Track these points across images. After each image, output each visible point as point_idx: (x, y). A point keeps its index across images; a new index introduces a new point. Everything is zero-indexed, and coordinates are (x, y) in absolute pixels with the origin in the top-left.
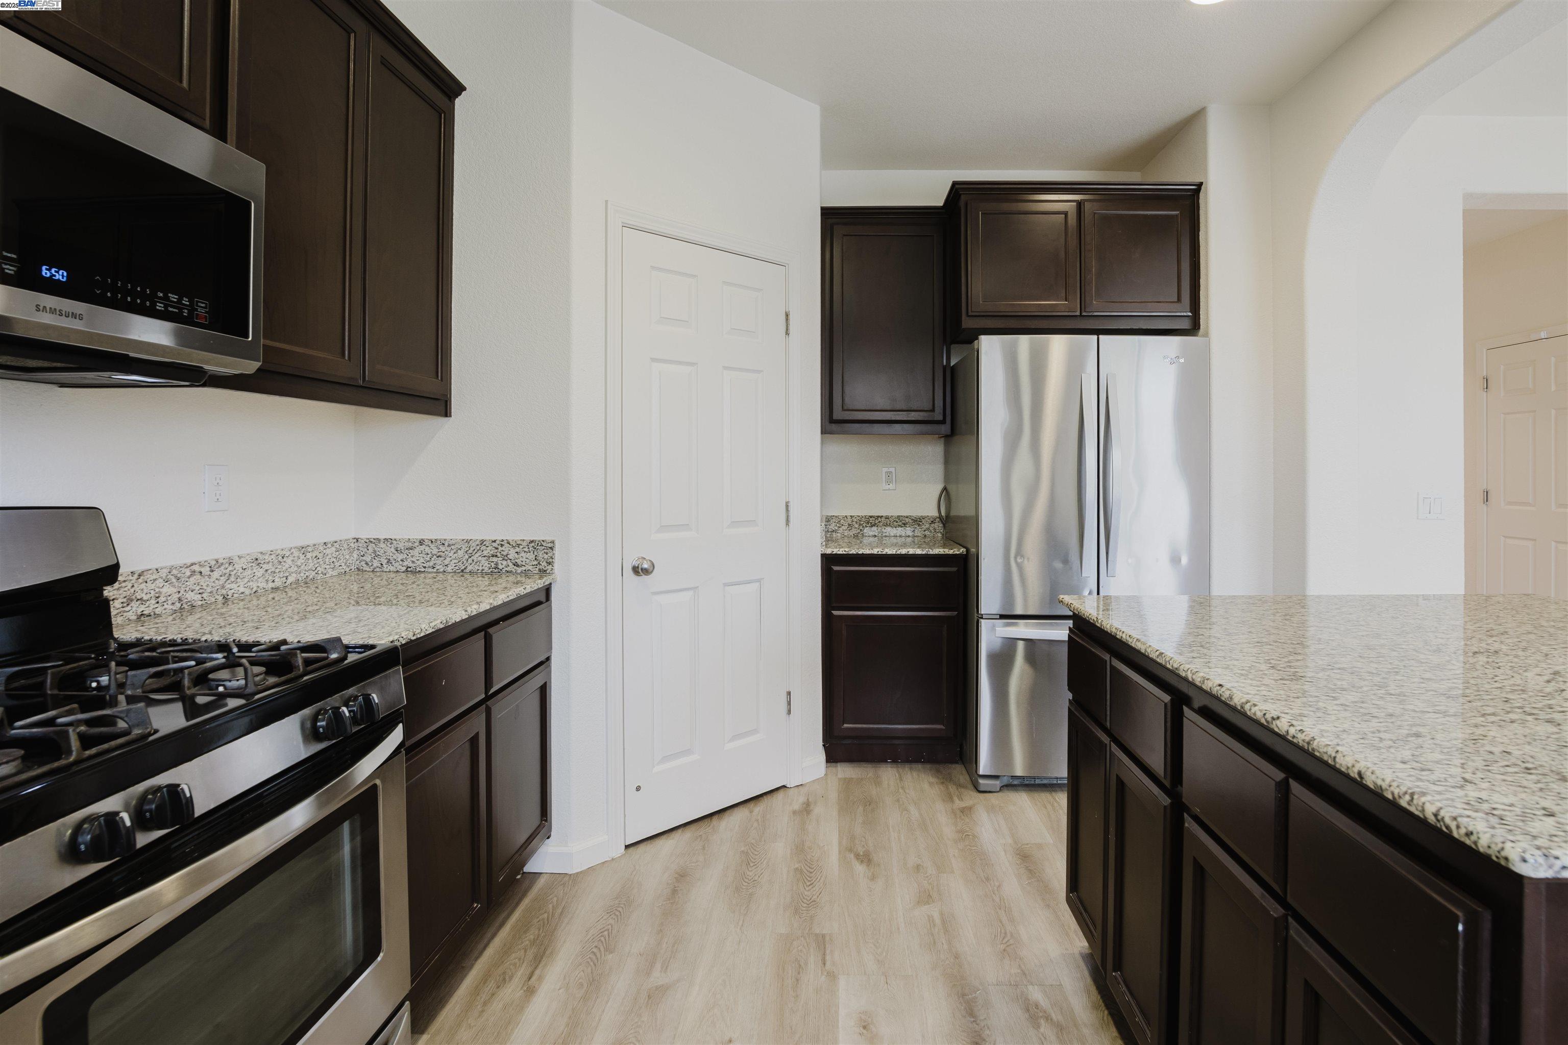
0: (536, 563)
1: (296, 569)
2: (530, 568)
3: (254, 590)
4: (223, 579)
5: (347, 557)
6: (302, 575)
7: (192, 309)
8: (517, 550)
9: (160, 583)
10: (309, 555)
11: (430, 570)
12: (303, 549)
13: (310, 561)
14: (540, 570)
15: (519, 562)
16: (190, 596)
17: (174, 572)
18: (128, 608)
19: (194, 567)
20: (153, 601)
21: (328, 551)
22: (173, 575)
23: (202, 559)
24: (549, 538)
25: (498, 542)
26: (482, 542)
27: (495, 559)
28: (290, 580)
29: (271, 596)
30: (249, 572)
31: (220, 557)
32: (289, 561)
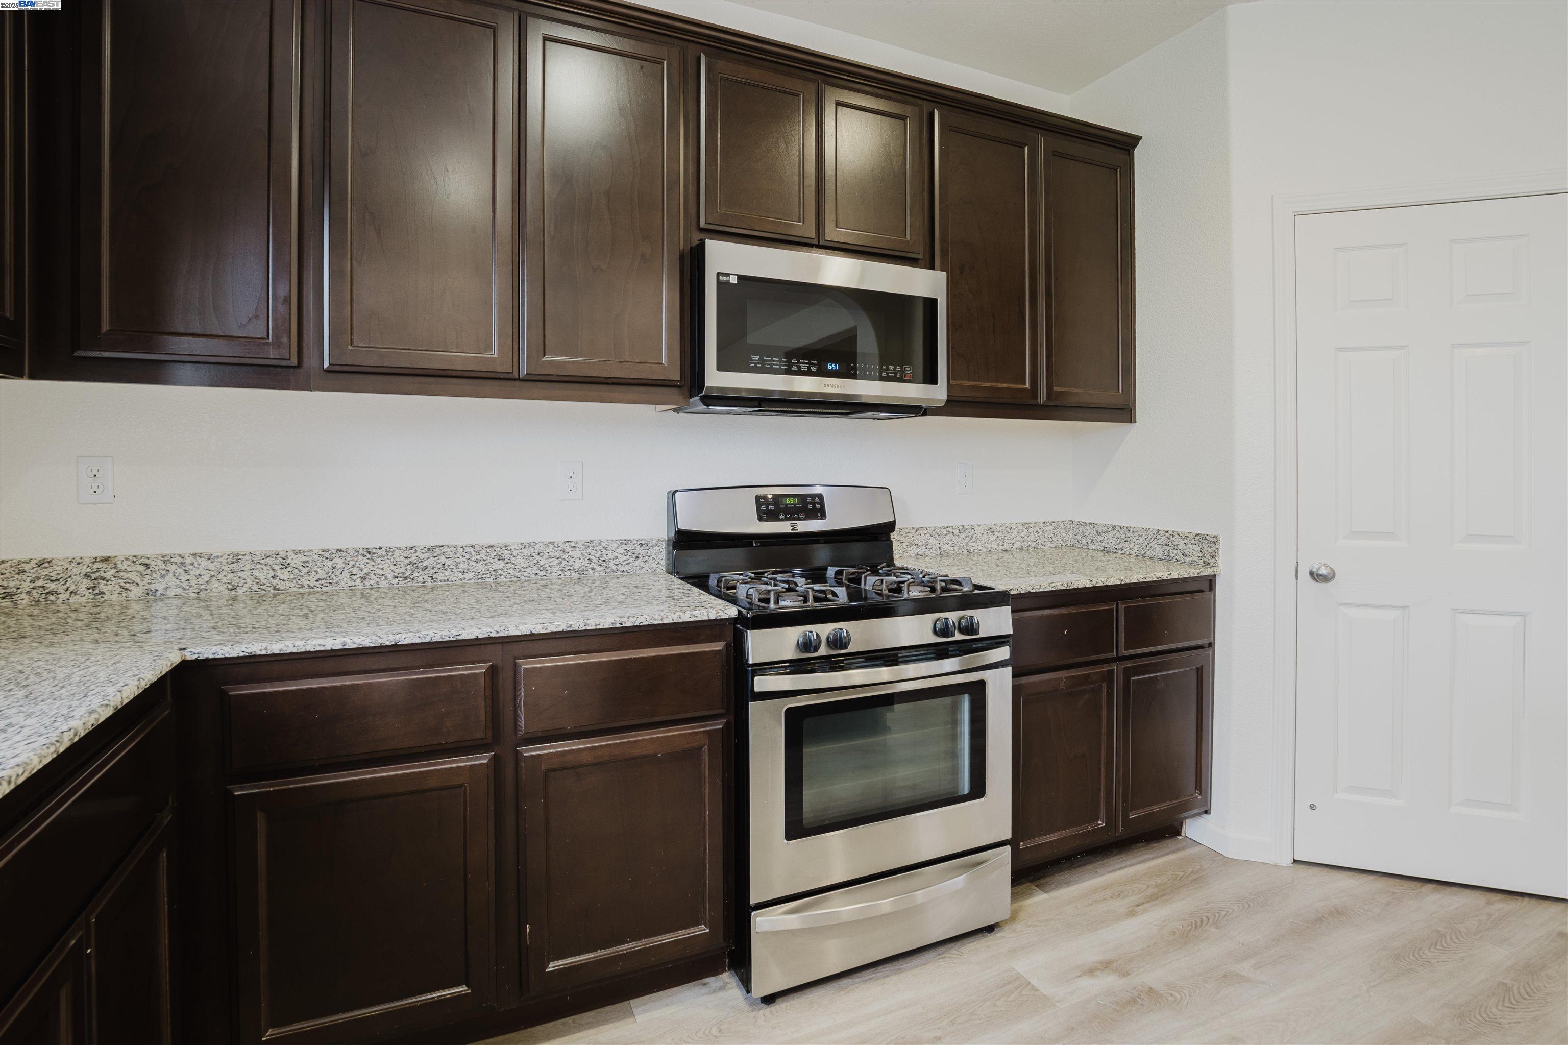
0: (1201, 555)
1: (1020, 538)
2: (1196, 559)
3: (989, 549)
4: (967, 539)
5: (1064, 535)
6: (1025, 543)
7: (902, 372)
8: (1186, 541)
9: (928, 536)
10: (1031, 530)
11: (1120, 551)
12: (1026, 525)
13: (1032, 534)
14: (1204, 562)
15: (1187, 553)
16: (946, 547)
17: (936, 530)
18: (910, 549)
19: (948, 529)
20: (924, 547)
21: (1047, 528)
22: (936, 533)
23: (954, 525)
24: (1213, 533)
25: (1170, 533)
26: (1158, 531)
27: (1167, 548)
28: (1016, 546)
29: (1001, 555)
30: (986, 537)
31: (966, 524)
32: (1015, 532)
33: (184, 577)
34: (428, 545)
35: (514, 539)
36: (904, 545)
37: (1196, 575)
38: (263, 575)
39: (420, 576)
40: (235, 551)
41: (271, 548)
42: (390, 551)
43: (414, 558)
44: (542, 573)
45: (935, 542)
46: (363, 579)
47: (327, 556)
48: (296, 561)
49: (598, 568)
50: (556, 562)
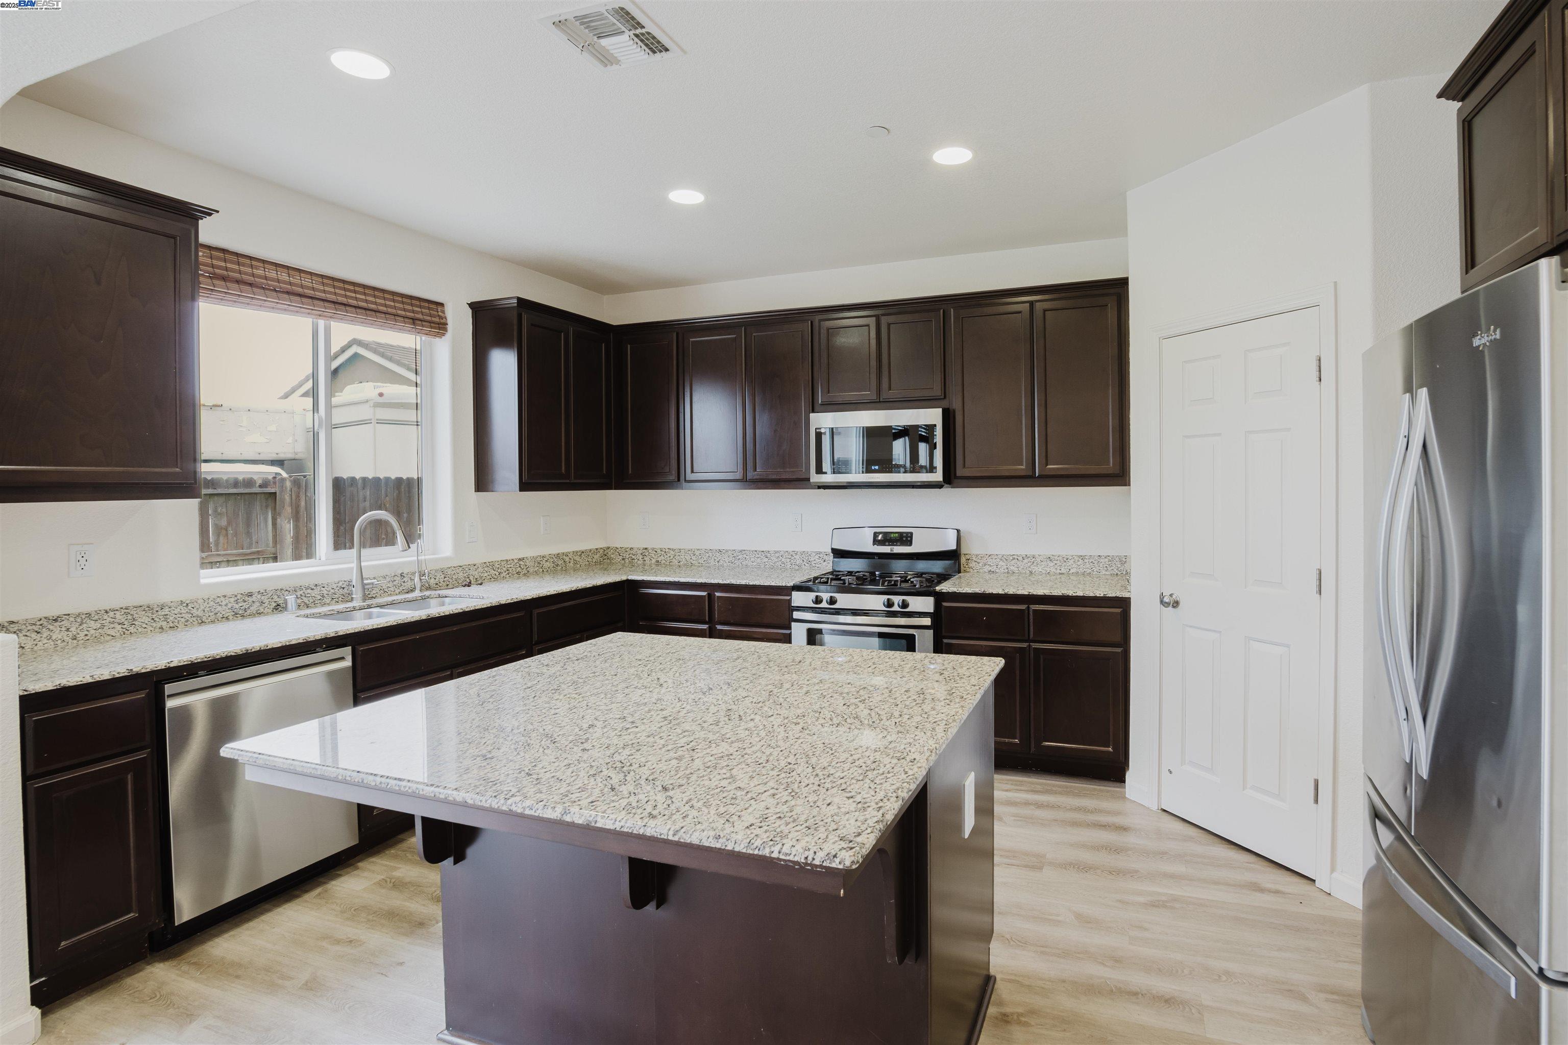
1: (1076, 566)
4: (1029, 564)
5: (1119, 566)
9: (998, 560)
10: (1086, 561)
12: (1082, 558)
13: (1087, 563)
16: (1012, 568)
17: (1005, 557)
21: (1102, 560)
22: (1004, 558)
23: (1019, 554)
28: (1072, 571)
29: (1058, 577)
30: (1045, 563)
31: (1028, 554)
32: (1072, 561)
33: (666, 557)
34: (740, 549)
35: (772, 548)
36: (980, 564)
37: (1102, 595)
38: (688, 558)
39: (738, 563)
40: (679, 548)
41: (690, 548)
42: (727, 551)
43: (735, 555)
44: (783, 565)
45: (1003, 564)
46: (718, 562)
47: (706, 551)
48: (697, 553)
49: (807, 565)
50: (789, 560)
